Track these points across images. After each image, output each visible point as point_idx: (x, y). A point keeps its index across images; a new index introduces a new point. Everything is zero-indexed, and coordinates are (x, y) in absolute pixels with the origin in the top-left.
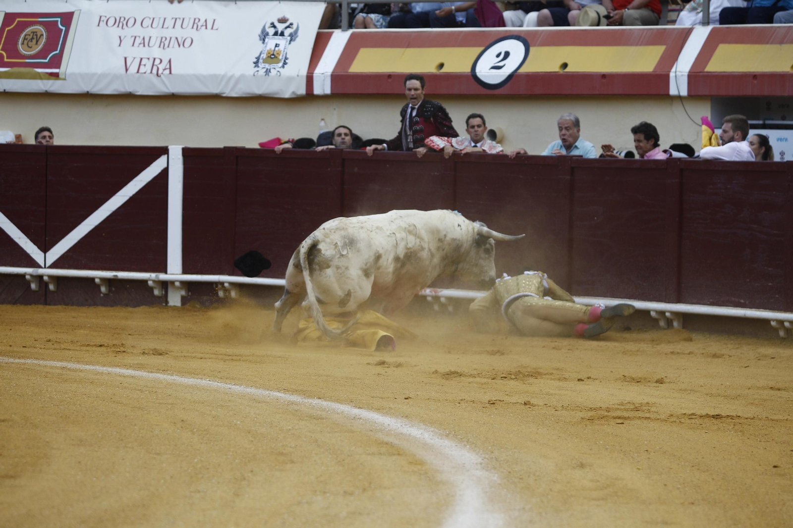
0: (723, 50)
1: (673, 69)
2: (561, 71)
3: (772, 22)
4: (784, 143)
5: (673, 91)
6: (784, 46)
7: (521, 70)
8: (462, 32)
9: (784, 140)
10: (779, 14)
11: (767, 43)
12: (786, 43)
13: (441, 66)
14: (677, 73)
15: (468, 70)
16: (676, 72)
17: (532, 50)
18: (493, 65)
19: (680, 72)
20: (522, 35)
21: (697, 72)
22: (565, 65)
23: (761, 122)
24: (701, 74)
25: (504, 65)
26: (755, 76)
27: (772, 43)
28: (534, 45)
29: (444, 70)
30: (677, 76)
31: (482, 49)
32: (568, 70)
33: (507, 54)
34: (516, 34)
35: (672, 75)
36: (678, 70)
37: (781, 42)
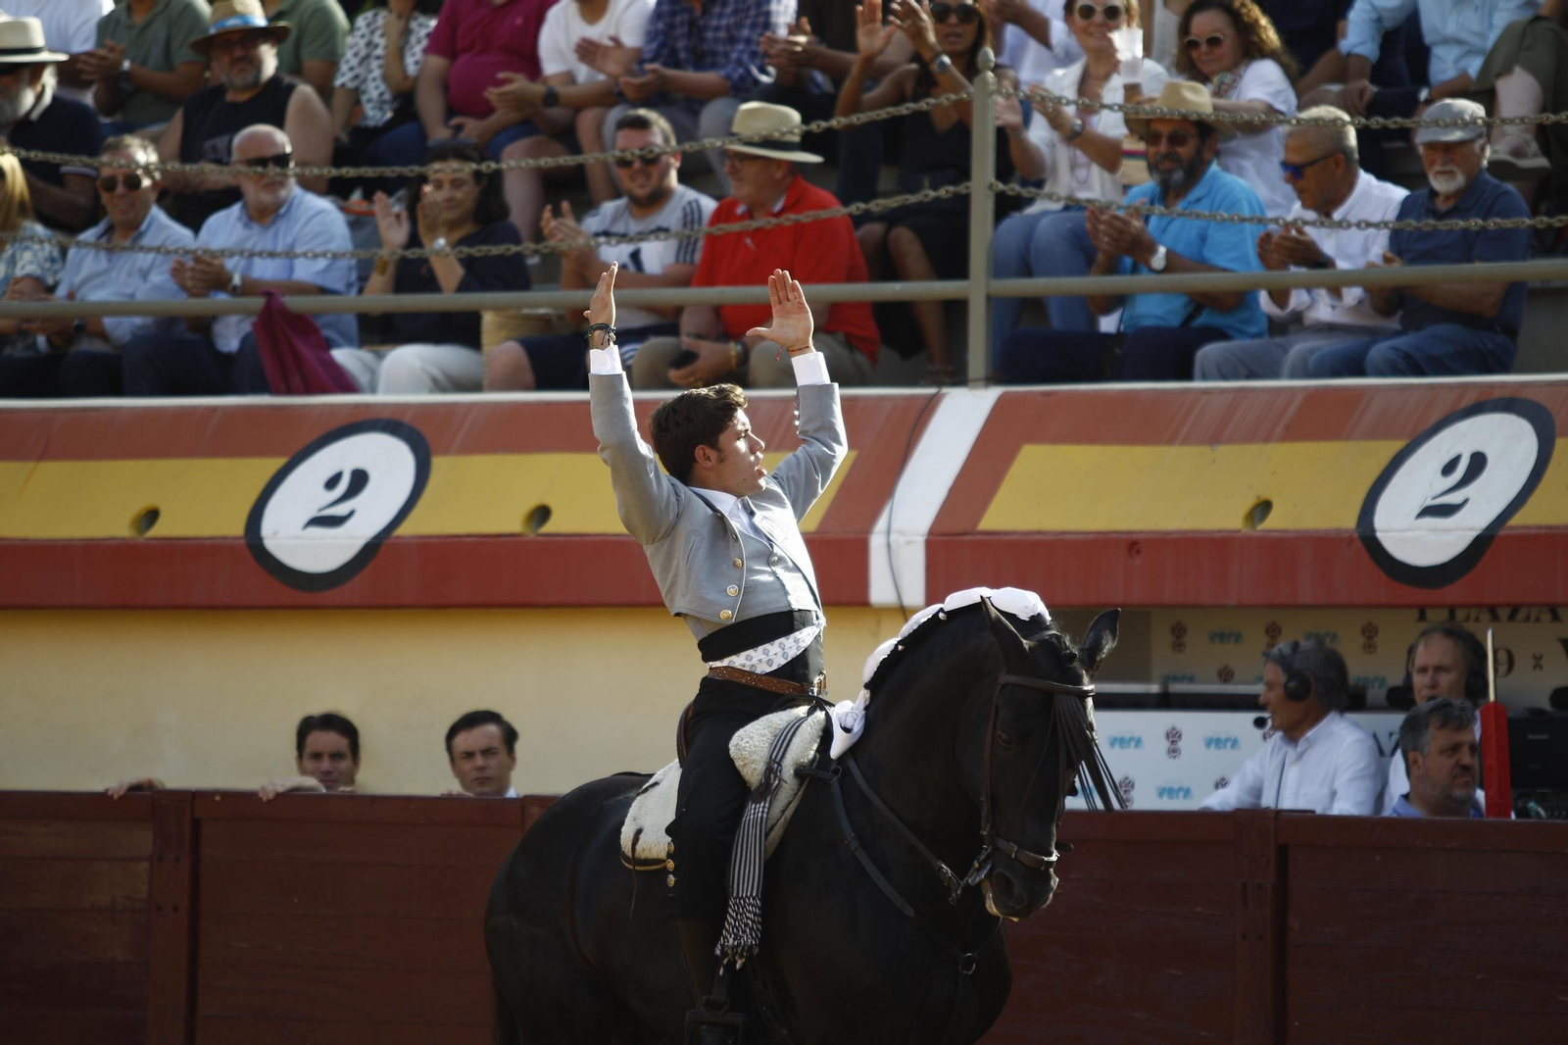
0: (1033, 461)
1: (881, 525)
2: (532, 536)
3: (1186, 374)
4: (1227, 753)
5: (880, 591)
6: (1224, 451)
7: (405, 530)
8: (215, 409)
9: (1229, 744)
10: (1208, 353)
11: (1171, 441)
12: (1230, 441)
13: (151, 516)
14: (893, 537)
15: (236, 528)
16: (888, 532)
17: (439, 463)
18: (313, 513)
19: (901, 533)
20: (407, 419)
21: (956, 534)
22: (542, 513)
23: (1155, 688)
24: (967, 538)
25: (351, 513)
26: (1133, 545)
27: (1185, 442)
28: (445, 452)
29: (159, 530)
30: (893, 546)
31: (278, 462)
32: (549, 527)
33: (359, 480)
34: (386, 415)
35: (877, 542)
36: (894, 527)
37: (1215, 439)
